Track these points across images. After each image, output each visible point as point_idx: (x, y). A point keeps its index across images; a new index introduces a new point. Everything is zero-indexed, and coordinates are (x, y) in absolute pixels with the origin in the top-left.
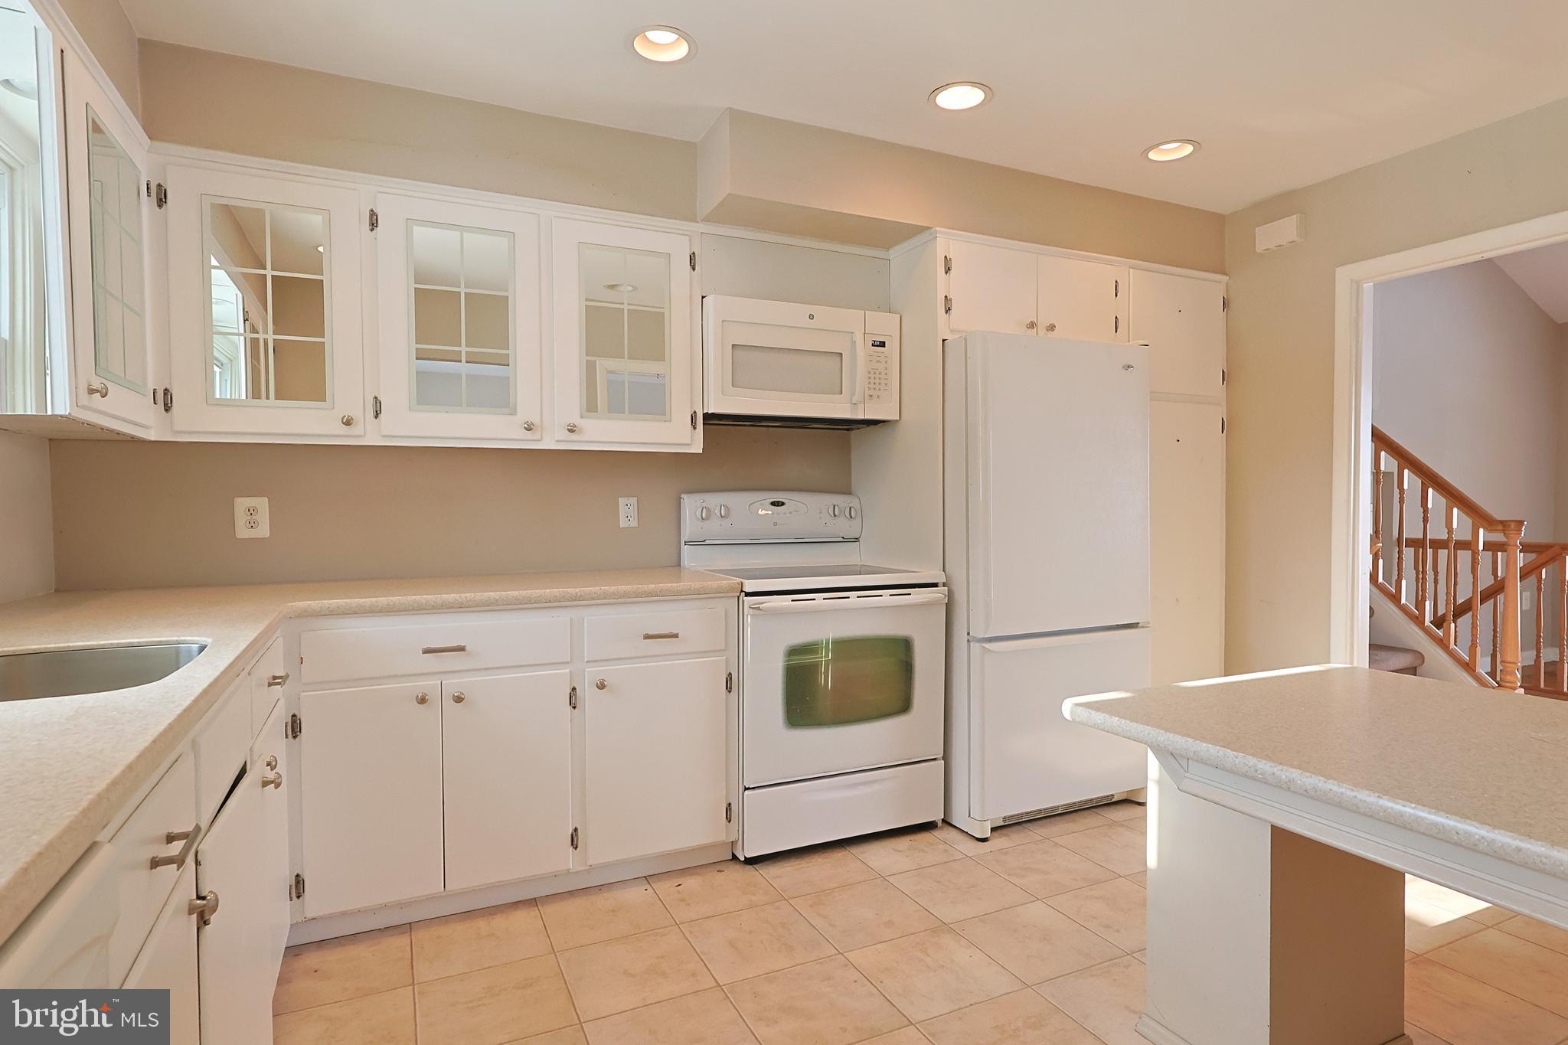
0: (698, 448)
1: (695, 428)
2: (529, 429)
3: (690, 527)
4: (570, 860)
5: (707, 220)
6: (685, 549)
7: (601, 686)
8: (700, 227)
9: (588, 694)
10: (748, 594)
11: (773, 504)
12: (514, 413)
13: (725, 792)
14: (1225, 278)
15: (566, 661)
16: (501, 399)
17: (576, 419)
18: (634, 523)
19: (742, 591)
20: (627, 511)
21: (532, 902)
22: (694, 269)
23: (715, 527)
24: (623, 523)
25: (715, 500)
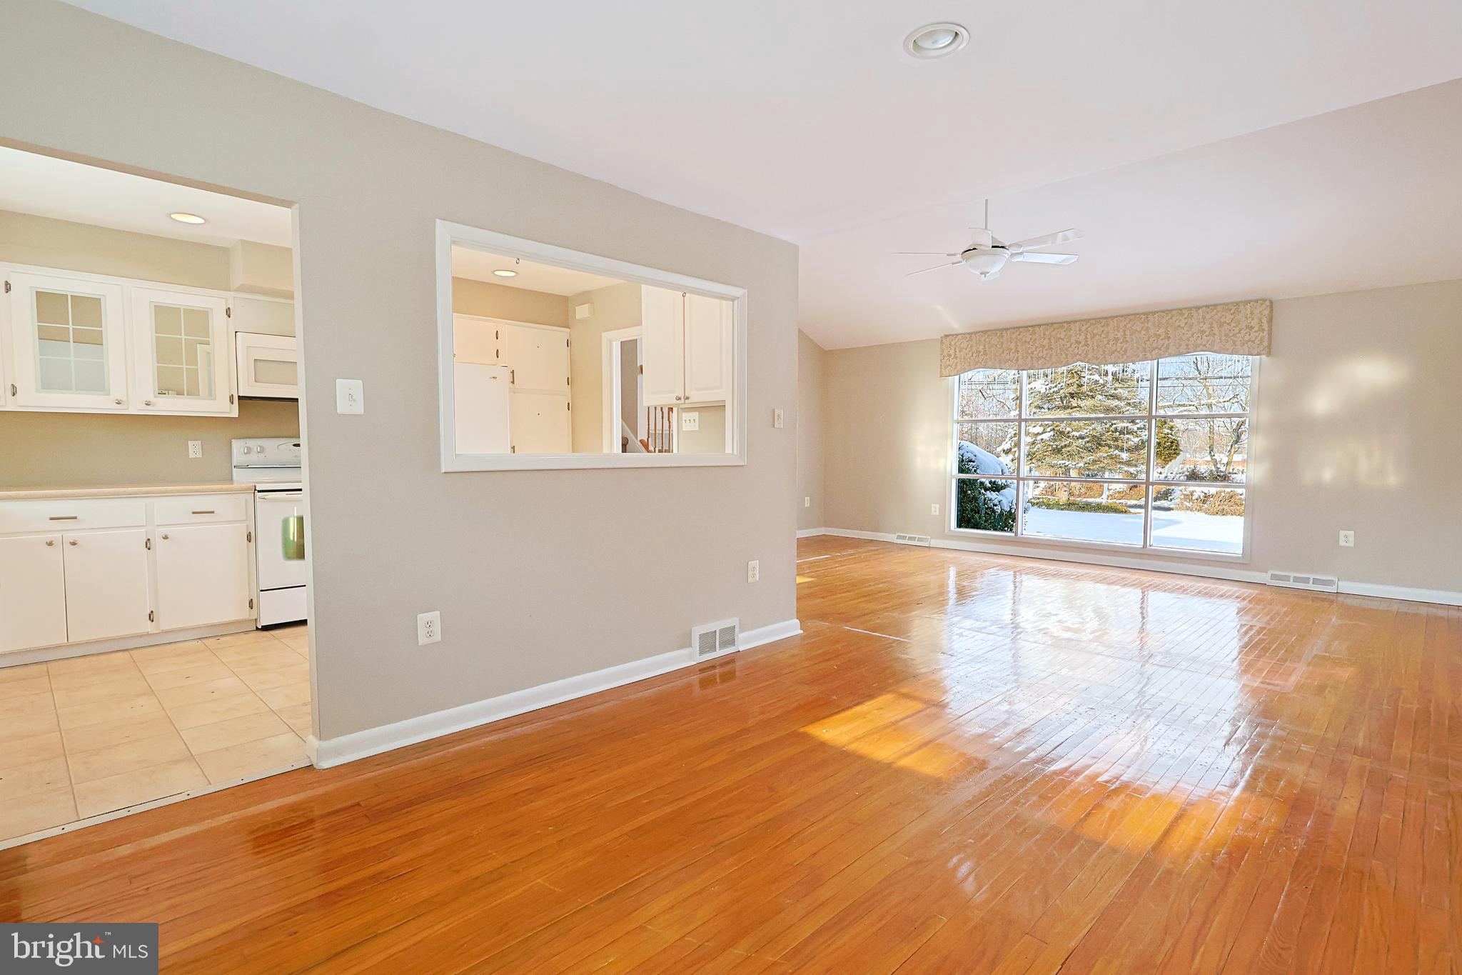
0: (235, 414)
1: (232, 403)
2: (119, 403)
3: (238, 457)
4: (149, 627)
5: (235, 290)
6: (234, 470)
7: (166, 538)
8: (233, 294)
9: (157, 542)
10: (259, 491)
11: (294, 445)
12: (109, 394)
13: (248, 593)
14: (569, 330)
15: (142, 524)
16: (100, 387)
17: (151, 398)
18: (199, 455)
19: (255, 490)
20: (194, 449)
21: (127, 650)
22: (229, 317)
23: (253, 458)
24: (191, 455)
25: (254, 444)
